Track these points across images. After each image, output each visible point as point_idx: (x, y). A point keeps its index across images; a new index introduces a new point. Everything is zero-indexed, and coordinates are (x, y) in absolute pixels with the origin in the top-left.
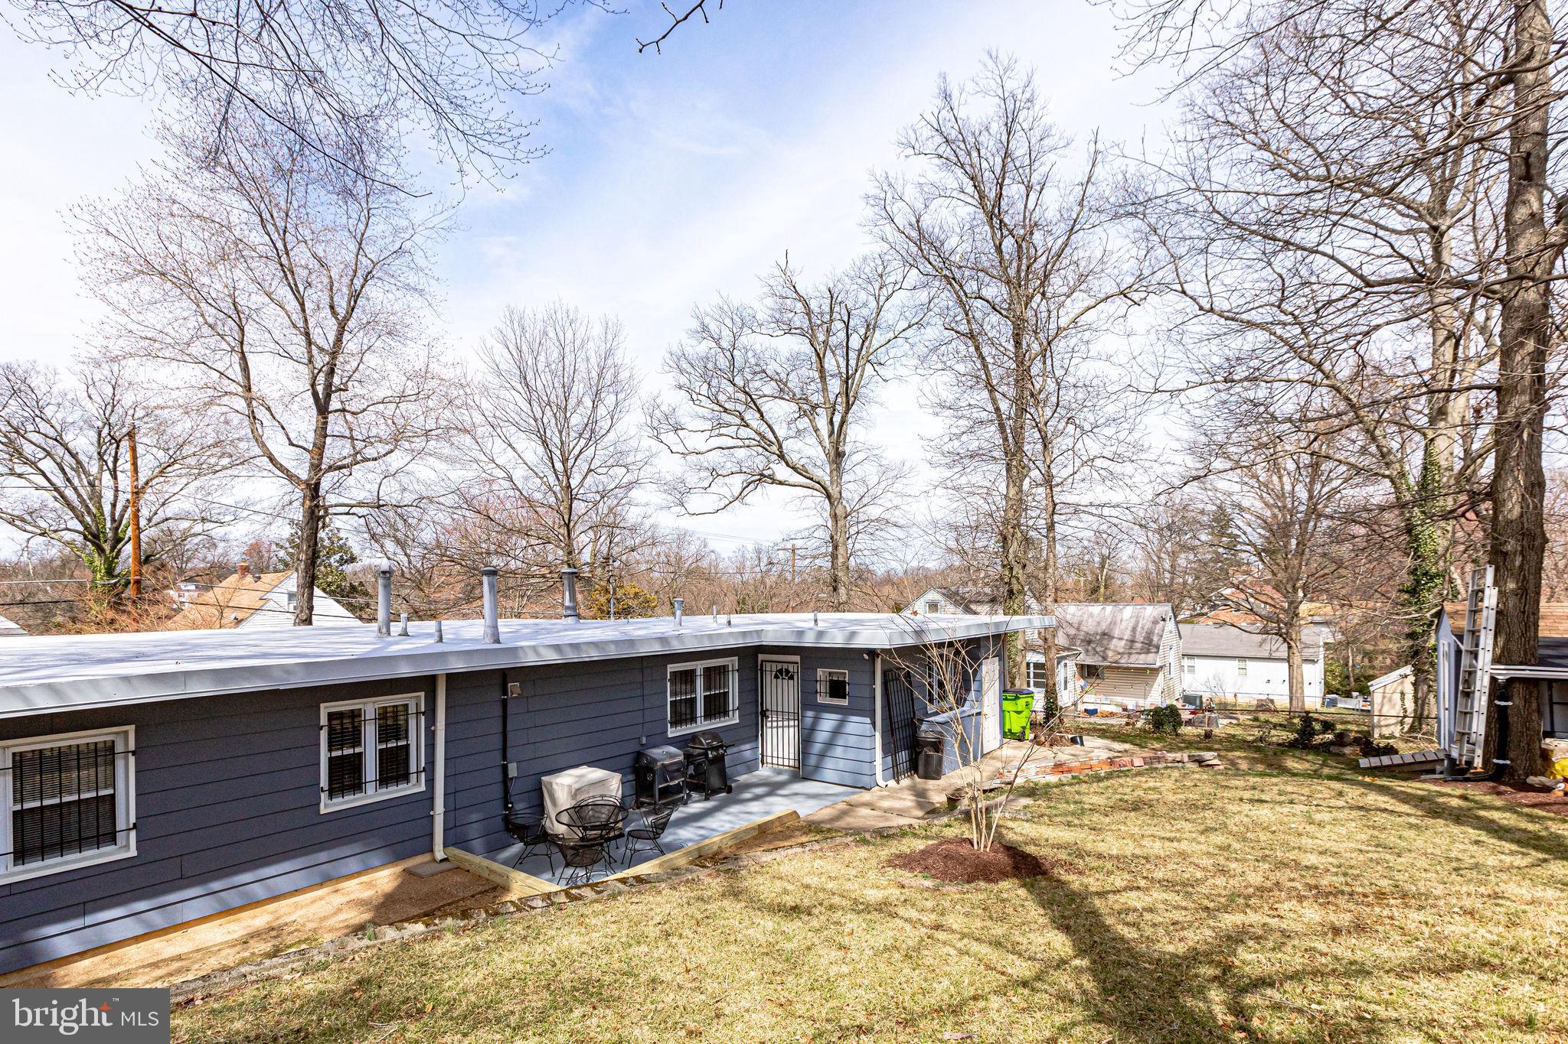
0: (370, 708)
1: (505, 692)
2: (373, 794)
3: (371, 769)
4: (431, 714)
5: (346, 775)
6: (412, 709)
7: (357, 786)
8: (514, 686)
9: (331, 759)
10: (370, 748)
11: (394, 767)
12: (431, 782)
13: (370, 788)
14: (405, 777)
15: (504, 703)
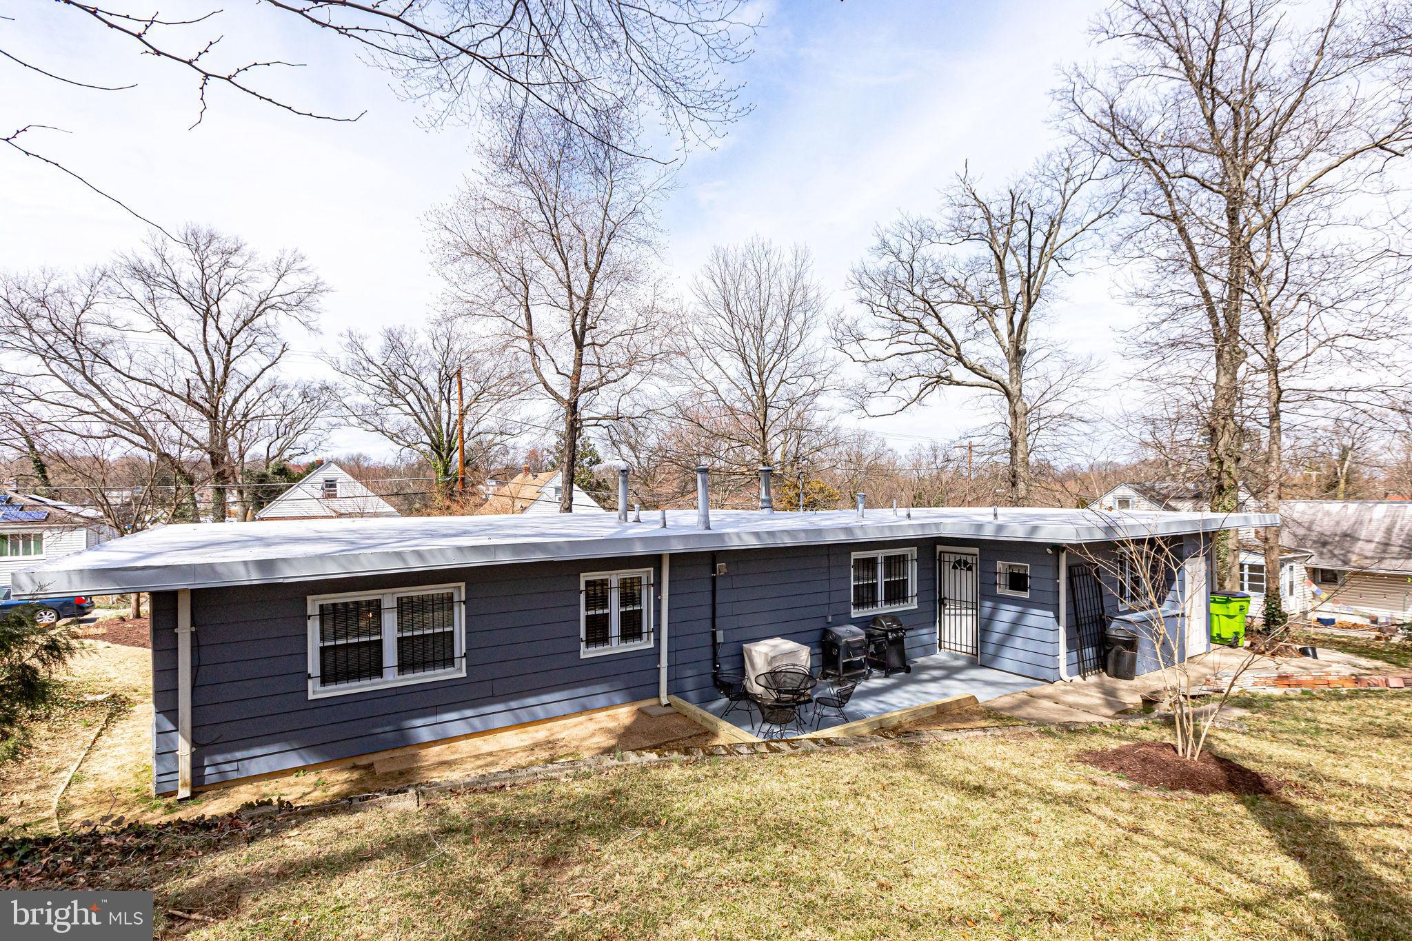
0: (613, 578)
1: (714, 571)
2: (616, 647)
3: (615, 628)
4: (658, 585)
5: (598, 629)
6: (644, 581)
7: (605, 640)
8: (721, 566)
9: (587, 617)
10: (614, 610)
11: (631, 627)
12: (658, 641)
13: (614, 641)
14: (638, 635)
15: (714, 579)
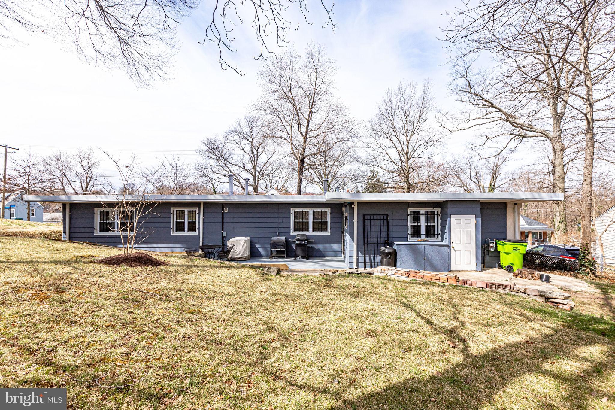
1: (223, 210)
2: (186, 233)
3: (186, 226)
4: (199, 213)
5: (180, 227)
7: (182, 230)
8: (226, 209)
9: (176, 222)
10: (186, 221)
11: (192, 227)
12: (199, 232)
13: (186, 231)
14: (195, 230)
15: (223, 214)
